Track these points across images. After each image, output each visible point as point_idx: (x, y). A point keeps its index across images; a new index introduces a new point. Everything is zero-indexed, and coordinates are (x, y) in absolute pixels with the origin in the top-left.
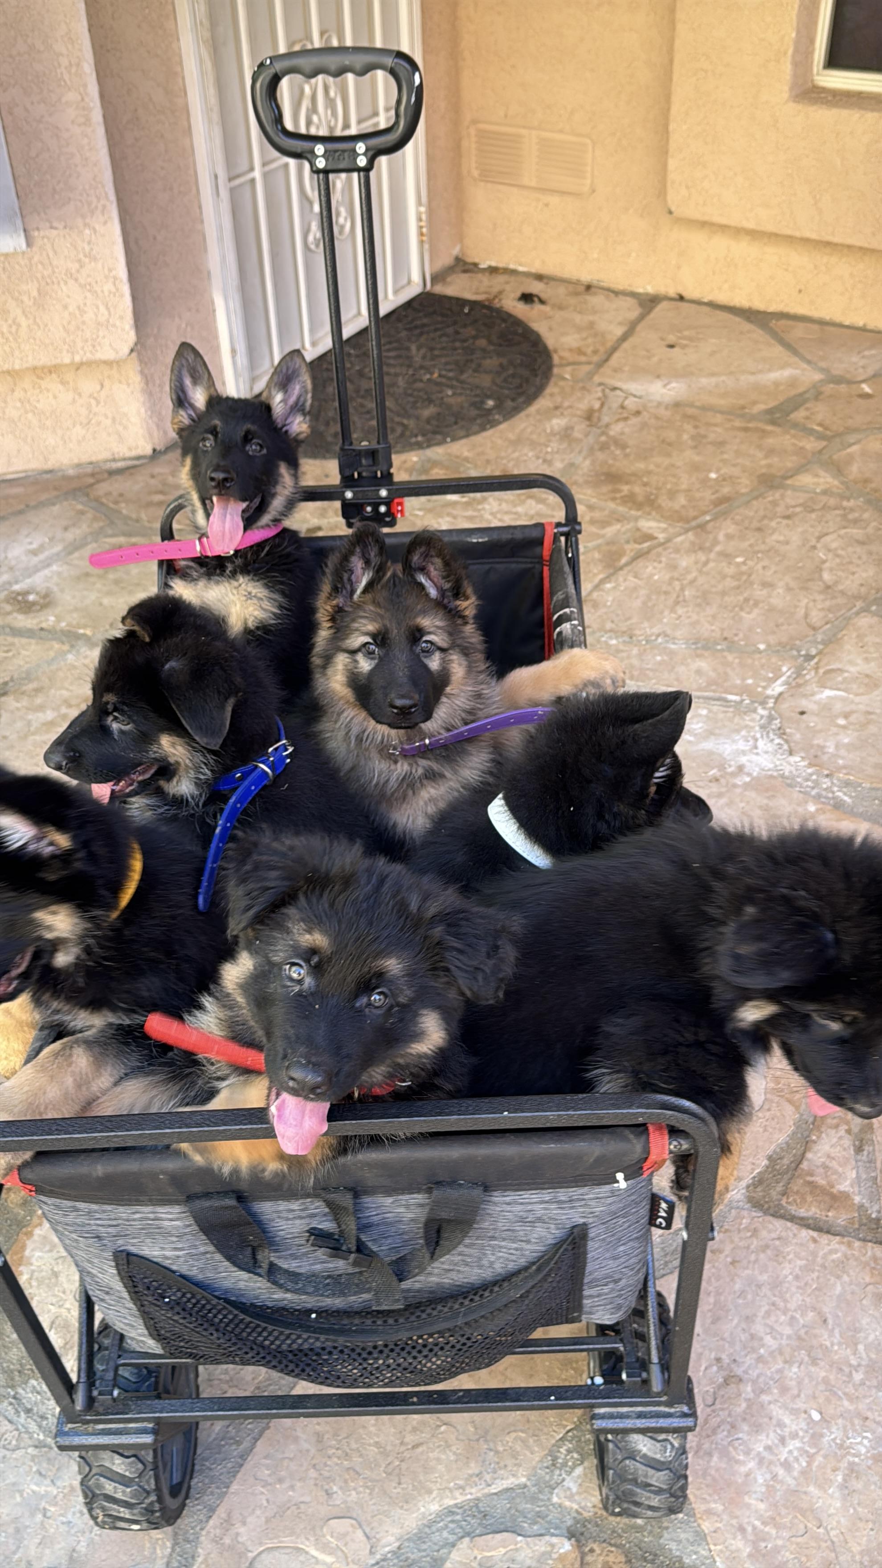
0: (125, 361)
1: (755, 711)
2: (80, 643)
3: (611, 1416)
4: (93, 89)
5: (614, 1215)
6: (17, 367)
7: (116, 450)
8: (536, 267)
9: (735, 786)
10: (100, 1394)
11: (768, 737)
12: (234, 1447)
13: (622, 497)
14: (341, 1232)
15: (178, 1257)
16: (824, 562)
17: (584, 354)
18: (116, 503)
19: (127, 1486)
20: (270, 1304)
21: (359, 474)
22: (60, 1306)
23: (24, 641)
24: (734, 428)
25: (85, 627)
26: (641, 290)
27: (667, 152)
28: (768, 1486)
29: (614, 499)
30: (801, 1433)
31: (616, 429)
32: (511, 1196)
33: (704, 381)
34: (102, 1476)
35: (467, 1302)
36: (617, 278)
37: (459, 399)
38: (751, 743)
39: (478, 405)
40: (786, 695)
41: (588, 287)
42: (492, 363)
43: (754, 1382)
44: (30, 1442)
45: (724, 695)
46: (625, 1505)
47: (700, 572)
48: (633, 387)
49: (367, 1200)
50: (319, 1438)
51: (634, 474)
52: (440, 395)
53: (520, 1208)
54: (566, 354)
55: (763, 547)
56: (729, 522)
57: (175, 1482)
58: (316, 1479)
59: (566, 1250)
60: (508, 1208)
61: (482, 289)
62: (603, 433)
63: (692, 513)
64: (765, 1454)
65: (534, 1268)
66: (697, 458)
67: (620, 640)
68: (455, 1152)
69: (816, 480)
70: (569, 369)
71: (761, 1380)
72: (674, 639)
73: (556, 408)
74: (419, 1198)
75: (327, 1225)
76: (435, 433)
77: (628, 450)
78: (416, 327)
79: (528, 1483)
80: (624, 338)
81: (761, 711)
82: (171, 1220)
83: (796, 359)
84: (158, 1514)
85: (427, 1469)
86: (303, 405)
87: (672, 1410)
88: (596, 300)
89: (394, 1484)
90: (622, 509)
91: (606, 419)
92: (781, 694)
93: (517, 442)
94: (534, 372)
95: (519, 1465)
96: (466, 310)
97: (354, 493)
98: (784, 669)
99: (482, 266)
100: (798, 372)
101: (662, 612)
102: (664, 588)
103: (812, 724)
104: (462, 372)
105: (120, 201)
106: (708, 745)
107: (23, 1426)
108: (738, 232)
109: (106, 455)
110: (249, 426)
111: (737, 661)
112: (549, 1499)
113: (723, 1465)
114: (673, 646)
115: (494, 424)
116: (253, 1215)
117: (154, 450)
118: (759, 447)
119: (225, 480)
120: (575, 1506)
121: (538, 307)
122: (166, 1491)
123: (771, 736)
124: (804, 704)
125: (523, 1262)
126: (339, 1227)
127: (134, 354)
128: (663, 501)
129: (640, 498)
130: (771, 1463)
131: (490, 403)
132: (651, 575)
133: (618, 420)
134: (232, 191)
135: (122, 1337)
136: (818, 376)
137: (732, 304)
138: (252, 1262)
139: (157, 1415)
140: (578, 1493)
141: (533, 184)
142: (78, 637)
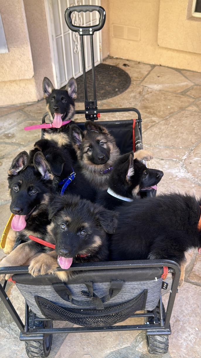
0: (31, 79)
1: (180, 163)
2: (21, 146)
3: (151, 332)
4: (24, 15)
5: (154, 287)
6: (6, 80)
7: (29, 100)
8: (127, 58)
9: (175, 180)
10: (30, 328)
11: (183, 169)
12: (61, 338)
13: (148, 112)
14: (89, 292)
15: (50, 297)
16: (195, 128)
17: (138, 78)
18: (29, 112)
19: (37, 349)
20: (72, 307)
21: (89, 107)
22: (20, 305)
23: (8, 145)
24: (173, 96)
25: (22, 142)
26: (151, 64)
27: (158, 31)
28: (186, 346)
29: (146, 113)
30: (194, 333)
31: (146, 96)
32: (130, 283)
33: (166, 85)
34: (31, 346)
35: (118, 307)
36: (146, 61)
37: (110, 89)
38: (179, 170)
39: (114, 90)
40: (187, 159)
41: (139, 63)
42: (117, 80)
43: (183, 321)
44: (13, 337)
45: (172, 159)
46: (154, 352)
47: (166, 130)
48: (150, 86)
49: (95, 284)
50: (81, 336)
51: (150, 107)
52: (105, 88)
53: (132, 286)
54: (134, 78)
55: (181, 124)
56: (173, 118)
57: (47, 347)
58: (80, 345)
59: (143, 295)
60: (129, 286)
61: (114, 63)
62: (143, 97)
63: (164, 116)
64: (185, 338)
65: (135, 299)
66: (165, 103)
67: (148, 146)
68: (117, 273)
69: (193, 108)
70: (135, 82)
71: (184, 320)
72: (160, 146)
73: (132, 91)
74: (108, 283)
75: (86, 290)
76: (104, 97)
77: (149, 101)
78: (99, 72)
79: (130, 346)
80: (148, 75)
81: (181, 163)
82: (48, 289)
83: (187, 80)
84: (44, 355)
85: (107, 343)
86: (75, 91)
87: (165, 330)
88: (141, 66)
89: (99, 346)
90: (148, 115)
91: (144, 94)
92: (186, 159)
93: (123, 99)
94: (127, 83)
95: (128, 342)
96: (111, 68)
97: (88, 112)
98: (186, 153)
99: (114, 57)
100: (188, 83)
101: (157, 139)
102: (158, 134)
103: (193, 166)
104: (110, 82)
105: (30, 41)
106: (169, 171)
107: (11, 333)
108: (174, 50)
109: (27, 101)
110: (62, 96)
111: (175, 151)
112: (135, 350)
113: (176, 341)
114: (160, 147)
115: (118, 95)
116: (68, 287)
117: (38, 100)
118: (179, 101)
119: (57, 109)
120: (141, 351)
121: (127, 67)
122: (45, 349)
123: (184, 168)
124: (191, 161)
125: (132, 298)
126: (89, 290)
127: (34, 78)
128: (157, 113)
129: (152, 113)
130: (187, 340)
131: (117, 90)
132: (155, 131)
133: (146, 94)
134: (57, 39)
135: (35, 314)
136: (193, 84)
137: (172, 67)
138: (68, 298)
139: (44, 332)
140: (142, 348)
141: (126, 38)
142: (21, 145)
